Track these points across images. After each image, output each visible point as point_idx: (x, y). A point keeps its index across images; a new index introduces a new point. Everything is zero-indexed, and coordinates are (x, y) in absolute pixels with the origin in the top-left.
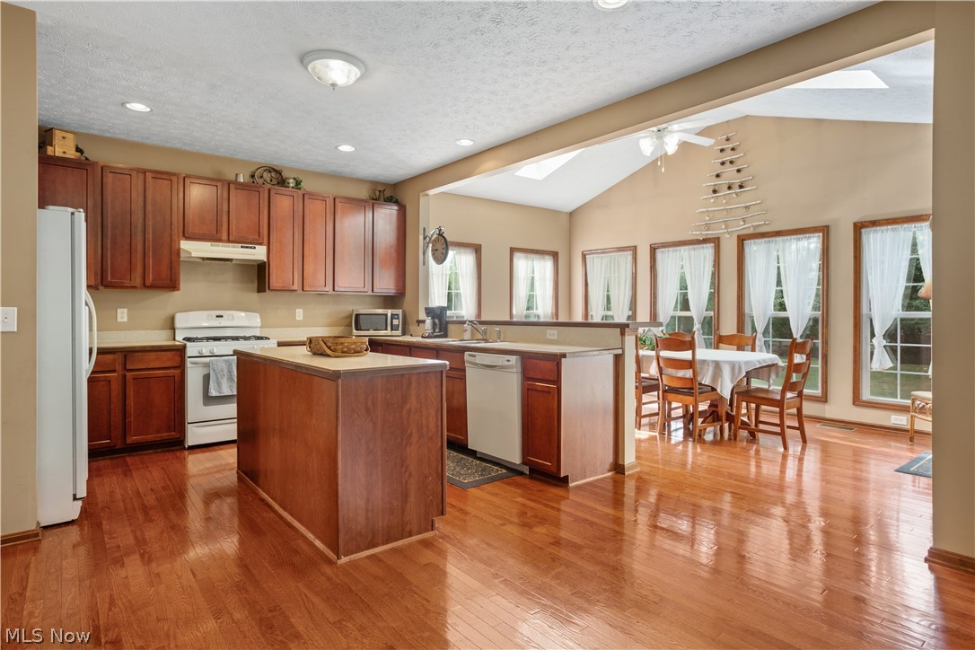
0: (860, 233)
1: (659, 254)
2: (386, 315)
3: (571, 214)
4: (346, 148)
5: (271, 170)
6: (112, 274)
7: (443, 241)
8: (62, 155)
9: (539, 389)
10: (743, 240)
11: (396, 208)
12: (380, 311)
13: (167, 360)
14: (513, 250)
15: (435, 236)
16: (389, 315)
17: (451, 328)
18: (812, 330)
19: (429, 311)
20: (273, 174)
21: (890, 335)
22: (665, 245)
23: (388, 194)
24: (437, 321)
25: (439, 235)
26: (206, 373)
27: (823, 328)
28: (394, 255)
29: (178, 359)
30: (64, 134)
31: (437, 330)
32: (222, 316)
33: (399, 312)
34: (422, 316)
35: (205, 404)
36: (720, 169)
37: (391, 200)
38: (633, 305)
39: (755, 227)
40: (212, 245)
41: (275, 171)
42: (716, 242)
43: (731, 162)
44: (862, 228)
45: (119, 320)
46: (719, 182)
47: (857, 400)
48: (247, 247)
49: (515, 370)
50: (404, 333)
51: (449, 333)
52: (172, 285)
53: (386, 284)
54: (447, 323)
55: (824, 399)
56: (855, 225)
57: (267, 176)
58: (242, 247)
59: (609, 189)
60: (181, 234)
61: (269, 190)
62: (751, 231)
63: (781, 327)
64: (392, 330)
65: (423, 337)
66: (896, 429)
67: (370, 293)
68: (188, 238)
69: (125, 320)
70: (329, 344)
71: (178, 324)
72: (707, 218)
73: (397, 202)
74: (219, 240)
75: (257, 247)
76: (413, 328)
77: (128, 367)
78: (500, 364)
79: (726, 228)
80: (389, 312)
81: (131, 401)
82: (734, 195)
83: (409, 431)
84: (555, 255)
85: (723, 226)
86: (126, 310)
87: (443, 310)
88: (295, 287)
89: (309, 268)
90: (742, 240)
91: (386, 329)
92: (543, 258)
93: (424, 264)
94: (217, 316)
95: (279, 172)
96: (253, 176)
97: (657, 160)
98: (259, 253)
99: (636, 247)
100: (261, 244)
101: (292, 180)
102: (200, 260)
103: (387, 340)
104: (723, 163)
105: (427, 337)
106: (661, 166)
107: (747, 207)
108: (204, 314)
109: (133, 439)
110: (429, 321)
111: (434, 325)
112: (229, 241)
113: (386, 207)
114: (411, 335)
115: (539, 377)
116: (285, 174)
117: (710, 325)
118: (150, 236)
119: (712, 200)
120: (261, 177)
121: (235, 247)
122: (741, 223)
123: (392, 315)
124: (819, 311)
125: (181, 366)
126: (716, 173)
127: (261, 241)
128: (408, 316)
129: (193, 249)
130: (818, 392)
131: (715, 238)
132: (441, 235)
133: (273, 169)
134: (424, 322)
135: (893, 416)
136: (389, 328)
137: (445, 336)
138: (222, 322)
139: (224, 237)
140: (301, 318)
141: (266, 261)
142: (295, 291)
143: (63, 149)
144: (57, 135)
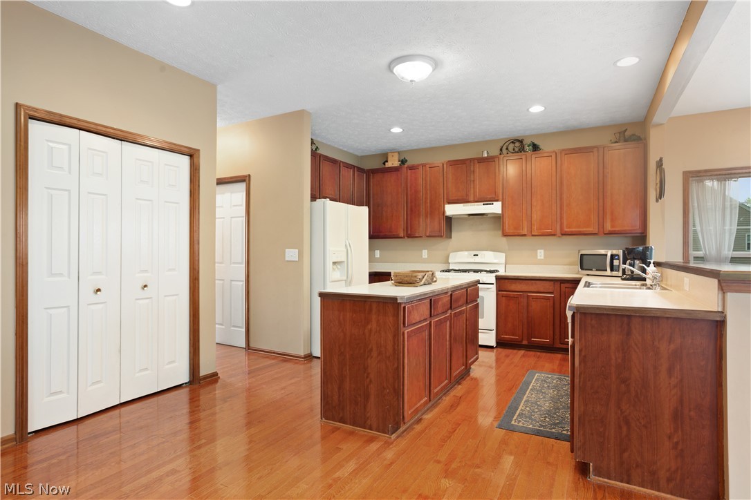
2: (606, 255)
4: (538, 109)
5: (515, 141)
6: (410, 229)
8: (389, 166)
16: (609, 255)
20: (517, 144)
25: (659, 167)
30: (393, 154)
32: (477, 255)
33: (620, 252)
37: (632, 139)
40: (465, 206)
41: (518, 141)
48: (487, 204)
52: (448, 235)
53: (619, 225)
57: (511, 147)
58: (484, 204)
60: (445, 201)
61: (502, 158)
64: (611, 271)
67: (601, 234)
68: (449, 203)
69: (426, 257)
71: (450, 261)
73: (638, 139)
74: (468, 201)
75: (494, 203)
80: (609, 252)
83: (370, 347)
86: (426, 251)
88: (525, 232)
89: (536, 216)
91: (606, 270)
93: (657, 201)
94: (474, 255)
96: (501, 149)
98: (496, 208)
100: (497, 201)
102: (467, 216)
108: (466, 253)
112: (475, 201)
113: (619, 147)
120: (507, 149)
121: (479, 205)
123: (611, 255)
127: (497, 198)
129: (451, 210)
132: (661, 166)
136: (608, 269)
138: (477, 259)
139: (471, 198)
140: (542, 258)
141: (500, 212)
142: (525, 235)
143: (393, 162)
144: (390, 155)
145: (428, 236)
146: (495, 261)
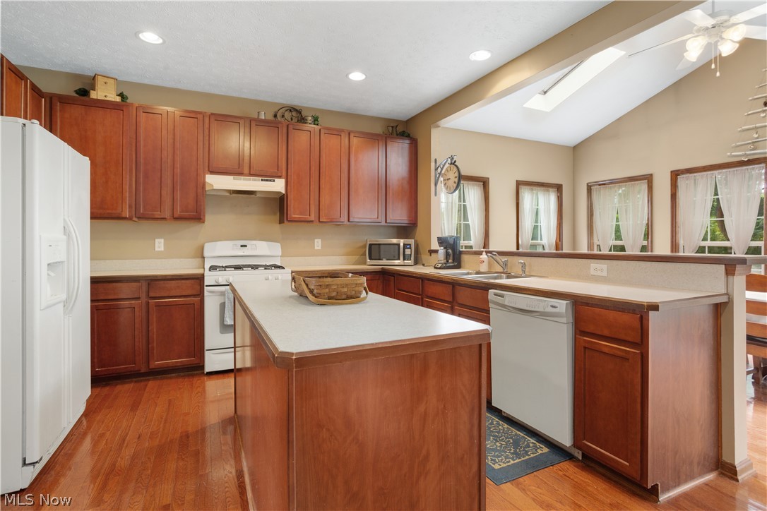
1: (682, 180)
2: (399, 245)
3: (575, 148)
4: (357, 76)
5: (292, 109)
6: (144, 207)
7: (455, 169)
8: (104, 98)
9: (606, 350)
11: (407, 141)
12: (395, 241)
13: (187, 288)
14: (519, 184)
15: (447, 165)
16: (402, 245)
17: (465, 258)
19: (442, 241)
20: (294, 113)
22: (692, 171)
23: (400, 129)
24: (450, 251)
25: (451, 163)
26: (223, 301)
28: (406, 186)
29: (198, 287)
30: (106, 80)
31: (450, 261)
32: (246, 246)
33: (411, 242)
34: (435, 245)
35: (222, 332)
37: (404, 135)
38: (648, 234)
40: (234, 179)
41: (296, 110)
45: (157, 249)
48: (267, 180)
49: (564, 320)
50: (416, 263)
51: (463, 264)
52: (198, 217)
53: (399, 215)
54: (461, 253)
57: (288, 115)
58: (262, 180)
59: (618, 119)
60: (207, 169)
61: (288, 126)
64: (404, 259)
65: (435, 268)
67: (383, 223)
68: (212, 172)
69: (163, 249)
70: (312, 287)
71: (206, 254)
72: (755, 136)
73: (408, 136)
74: (241, 174)
75: (276, 180)
76: (425, 257)
77: (152, 294)
78: (541, 309)
80: (402, 242)
81: (154, 328)
84: (559, 188)
86: (162, 240)
87: (456, 239)
88: (312, 218)
89: (325, 199)
91: (399, 259)
92: (548, 191)
93: (436, 195)
94: (242, 246)
95: (299, 112)
96: (275, 116)
97: (710, 63)
98: (278, 186)
99: (651, 176)
100: (280, 177)
101: (310, 118)
102: (228, 194)
103: (399, 271)
105: (440, 268)
106: (715, 70)
108: (229, 244)
109: (157, 363)
110: (442, 250)
111: (447, 255)
112: (251, 175)
113: (398, 140)
114: (423, 265)
115: (606, 333)
116: (304, 113)
118: (178, 171)
120: (283, 116)
121: (255, 180)
123: (404, 244)
125: (201, 294)
127: (279, 174)
128: (420, 246)
129: (217, 182)
132: (453, 163)
133: (294, 109)
134: (436, 251)
136: (401, 258)
137: (459, 266)
138: (245, 251)
139: (246, 171)
140: (320, 248)
141: (284, 192)
142: (312, 221)
143: (104, 93)
144: (100, 81)
145: (174, 218)
146: (269, 254)
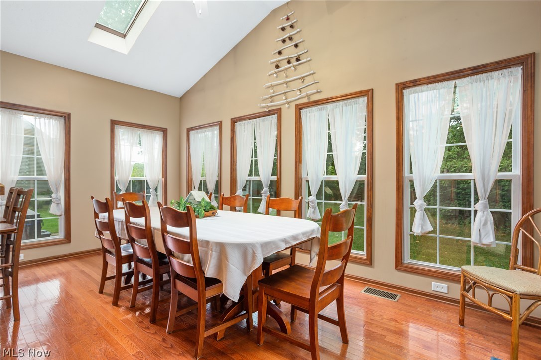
0: (402, 94)
1: (237, 127)
3: (181, 99)
10: (301, 109)
14: (114, 123)
18: (358, 193)
21: (430, 198)
22: (241, 119)
27: (368, 191)
36: (281, 46)
38: (219, 172)
39: (308, 96)
42: (278, 112)
43: (291, 39)
44: (403, 88)
46: (281, 58)
47: (399, 264)
55: (369, 261)
56: (397, 85)
59: (205, 76)
62: (305, 101)
63: (332, 190)
66: (437, 297)
72: (272, 91)
79: (286, 99)
82: (293, 68)
84: (164, 131)
85: (284, 98)
90: (299, 109)
92: (156, 133)
99: (221, 122)
104: (284, 41)
107: (303, 78)
117: (275, 188)
119: (275, 75)
122: (299, 93)
124: (365, 173)
126: (278, 51)
130: (363, 254)
131: (278, 110)
135: (433, 283)
